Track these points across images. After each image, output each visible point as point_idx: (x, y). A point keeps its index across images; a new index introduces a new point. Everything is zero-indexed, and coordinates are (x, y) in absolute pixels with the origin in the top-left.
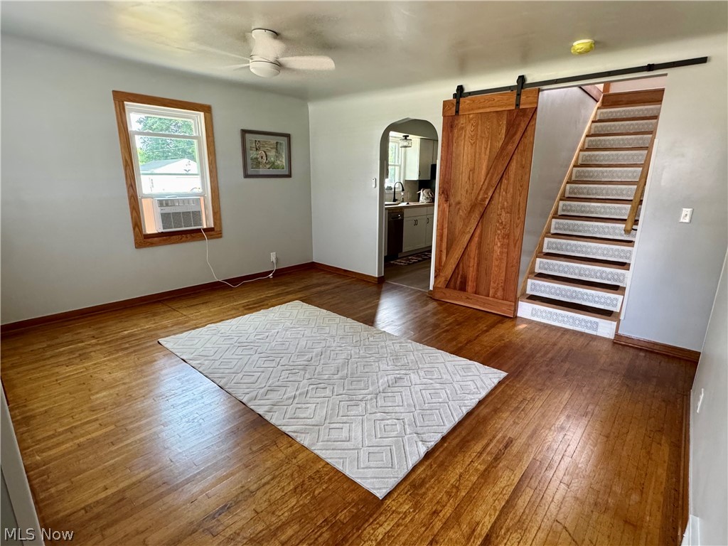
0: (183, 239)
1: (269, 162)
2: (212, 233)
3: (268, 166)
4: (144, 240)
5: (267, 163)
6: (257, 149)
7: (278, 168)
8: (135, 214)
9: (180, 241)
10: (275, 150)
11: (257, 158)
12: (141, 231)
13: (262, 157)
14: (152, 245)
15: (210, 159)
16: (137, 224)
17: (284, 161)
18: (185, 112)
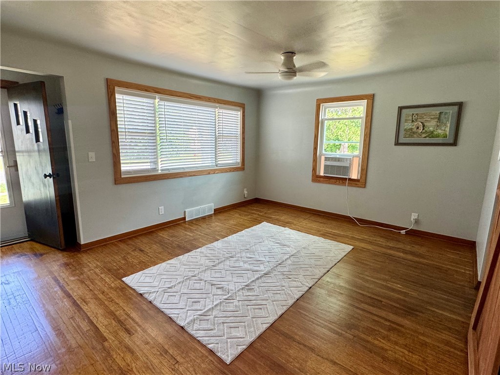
0: (337, 183)
1: (426, 131)
2: (358, 183)
3: (424, 135)
4: (316, 178)
5: (424, 133)
6: (413, 121)
7: (438, 137)
8: (314, 164)
9: (335, 183)
10: (436, 120)
11: (411, 129)
12: (315, 173)
13: (418, 128)
14: (319, 182)
15: (366, 131)
16: (314, 169)
17: (448, 129)
18: (353, 103)
